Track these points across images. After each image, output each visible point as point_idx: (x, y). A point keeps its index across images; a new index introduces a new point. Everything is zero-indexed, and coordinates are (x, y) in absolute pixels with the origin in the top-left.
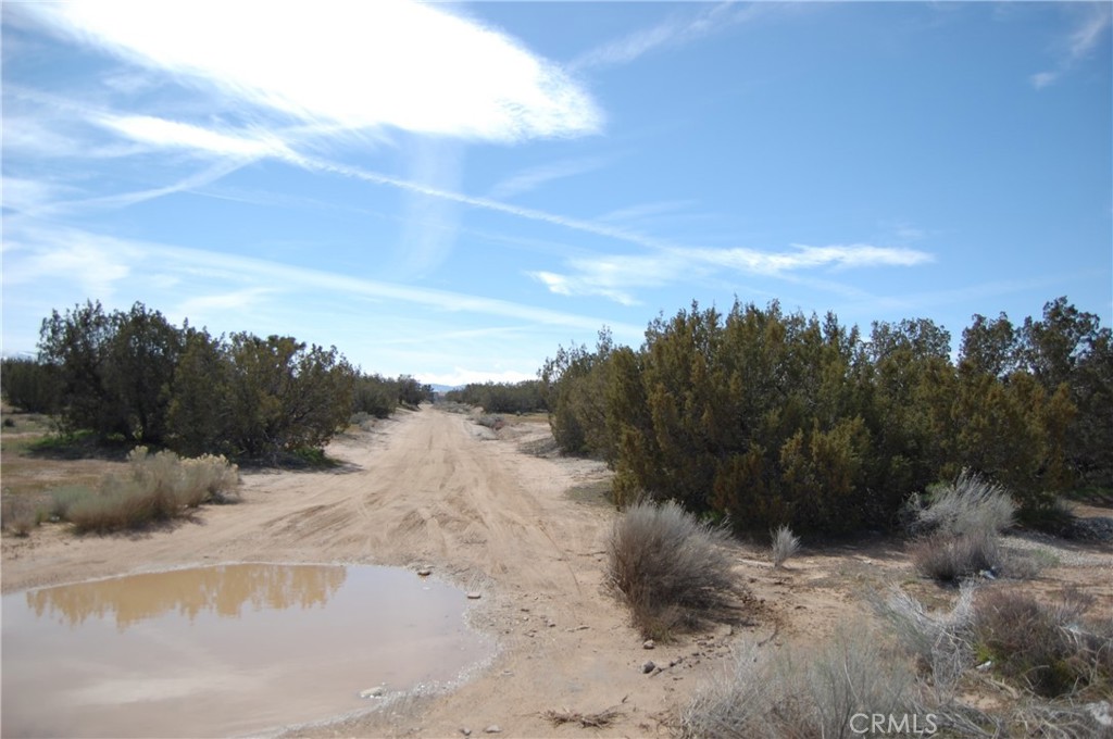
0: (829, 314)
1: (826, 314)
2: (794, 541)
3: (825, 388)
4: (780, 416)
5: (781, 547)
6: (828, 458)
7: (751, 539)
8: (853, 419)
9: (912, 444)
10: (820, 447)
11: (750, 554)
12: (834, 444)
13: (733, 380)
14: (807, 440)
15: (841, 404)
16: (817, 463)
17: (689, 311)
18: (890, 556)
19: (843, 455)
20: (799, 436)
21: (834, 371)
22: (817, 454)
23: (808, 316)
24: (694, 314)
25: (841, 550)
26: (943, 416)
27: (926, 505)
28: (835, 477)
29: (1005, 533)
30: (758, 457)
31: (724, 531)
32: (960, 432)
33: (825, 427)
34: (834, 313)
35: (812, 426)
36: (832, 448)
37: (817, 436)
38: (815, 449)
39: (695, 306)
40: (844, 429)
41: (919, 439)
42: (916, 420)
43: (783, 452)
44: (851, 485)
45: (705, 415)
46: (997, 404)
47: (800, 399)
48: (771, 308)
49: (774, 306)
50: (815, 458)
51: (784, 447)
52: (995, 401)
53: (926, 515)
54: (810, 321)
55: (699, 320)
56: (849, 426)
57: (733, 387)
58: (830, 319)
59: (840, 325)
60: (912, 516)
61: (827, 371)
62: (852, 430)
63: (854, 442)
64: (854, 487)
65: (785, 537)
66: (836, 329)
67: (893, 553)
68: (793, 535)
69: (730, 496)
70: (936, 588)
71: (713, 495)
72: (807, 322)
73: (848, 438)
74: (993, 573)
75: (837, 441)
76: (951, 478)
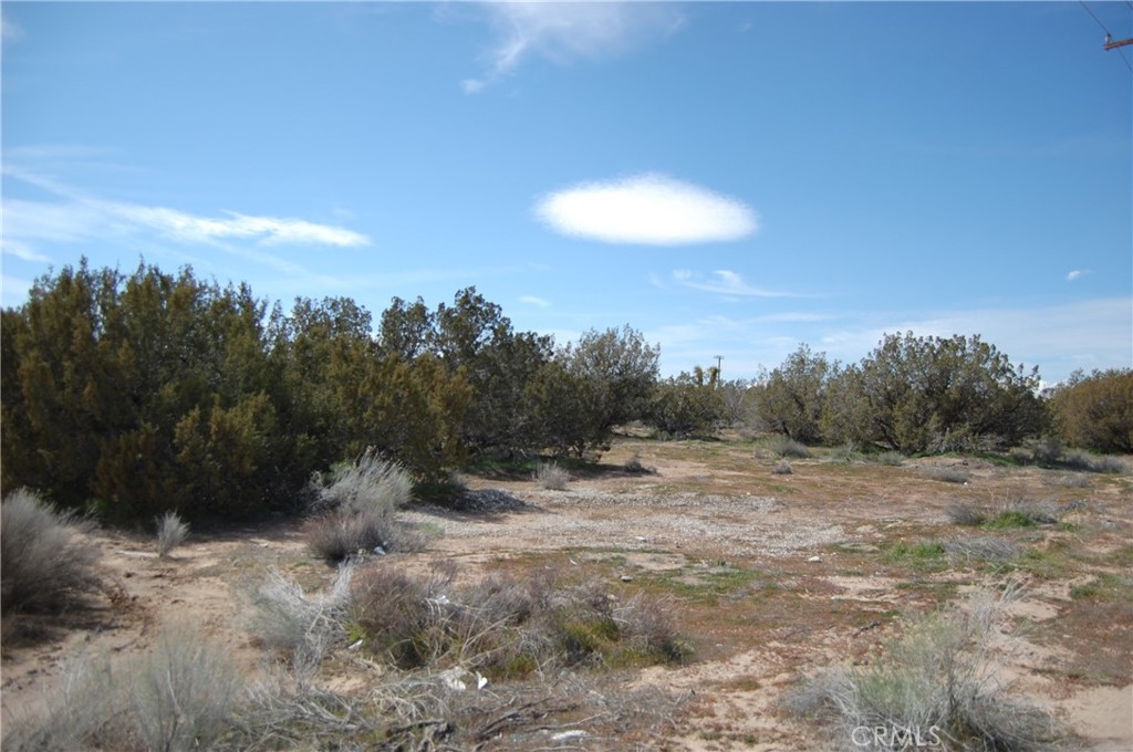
0: (243, 284)
1: (240, 284)
2: (182, 529)
3: (231, 362)
4: (177, 389)
5: (168, 536)
6: (228, 437)
7: (139, 528)
8: (256, 395)
9: (320, 422)
10: (219, 425)
11: (135, 545)
12: (236, 422)
13: (123, 350)
14: (205, 418)
15: (247, 379)
16: (216, 442)
17: (77, 268)
18: (289, 538)
19: (245, 434)
20: (195, 413)
21: (241, 344)
22: (216, 432)
23: (223, 285)
24: (82, 272)
25: (239, 534)
26: (352, 394)
27: (328, 483)
28: (235, 457)
29: (404, 507)
30: (149, 436)
31: (90, 522)
32: (366, 411)
33: (227, 404)
34: (248, 283)
35: (212, 403)
36: (232, 426)
37: (217, 413)
38: (214, 427)
39: (84, 262)
40: (247, 405)
41: (327, 416)
42: (324, 397)
43: (178, 430)
44: (251, 465)
45: (87, 390)
46: (401, 383)
47: (202, 373)
48: (183, 274)
49: (186, 271)
50: (214, 437)
51: (178, 425)
52: (400, 380)
53: (327, 494)
54: (225, 291)
55: (90, 280)
56: (253, 403)
57: (122, 358)
58: (243, 290)
59: (254, 297)
60: (314, 495)
61: (233, 344)
62: (256, 406)
63: (257, 419)
64: (254, 468)
65: (173, 525)
66: (249, 300)
67: (293, 534)
68: (182, 522)
69: (116, 480)
70: (326, 568)
71: (96, 479)
72: (222, 291)
73: (250, 415)
74: (385, 549)
75: (239, 419)
76: (356, 457)
